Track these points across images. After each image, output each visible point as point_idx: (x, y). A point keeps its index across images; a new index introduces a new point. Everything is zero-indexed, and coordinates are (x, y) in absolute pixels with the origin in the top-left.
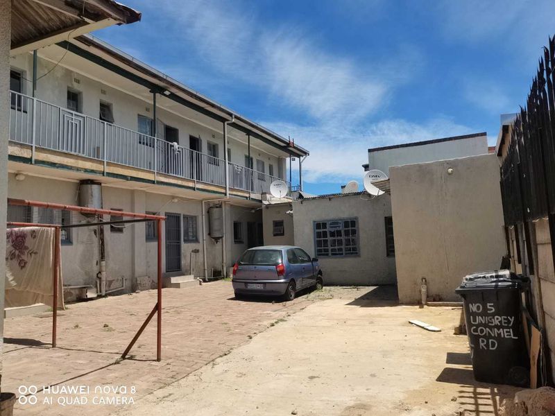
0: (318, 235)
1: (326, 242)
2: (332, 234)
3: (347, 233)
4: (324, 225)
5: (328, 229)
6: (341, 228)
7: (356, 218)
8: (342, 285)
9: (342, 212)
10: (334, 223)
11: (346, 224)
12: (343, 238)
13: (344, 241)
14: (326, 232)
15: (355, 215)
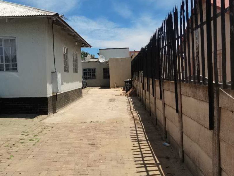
0: (84, 73)
1: (86, 75)
2: (88, 73)
3: (93, 73)
4: (86, 70)
5: (87, 71)
6: (91, 71)
7: (95, 68)
8: (91, 87)
9: (92, 67)
10: (89, 69)
11: (92, 70)
12: (92, 74)
13: (92, 75)
14: (86, 72)
15: (95, 67)
